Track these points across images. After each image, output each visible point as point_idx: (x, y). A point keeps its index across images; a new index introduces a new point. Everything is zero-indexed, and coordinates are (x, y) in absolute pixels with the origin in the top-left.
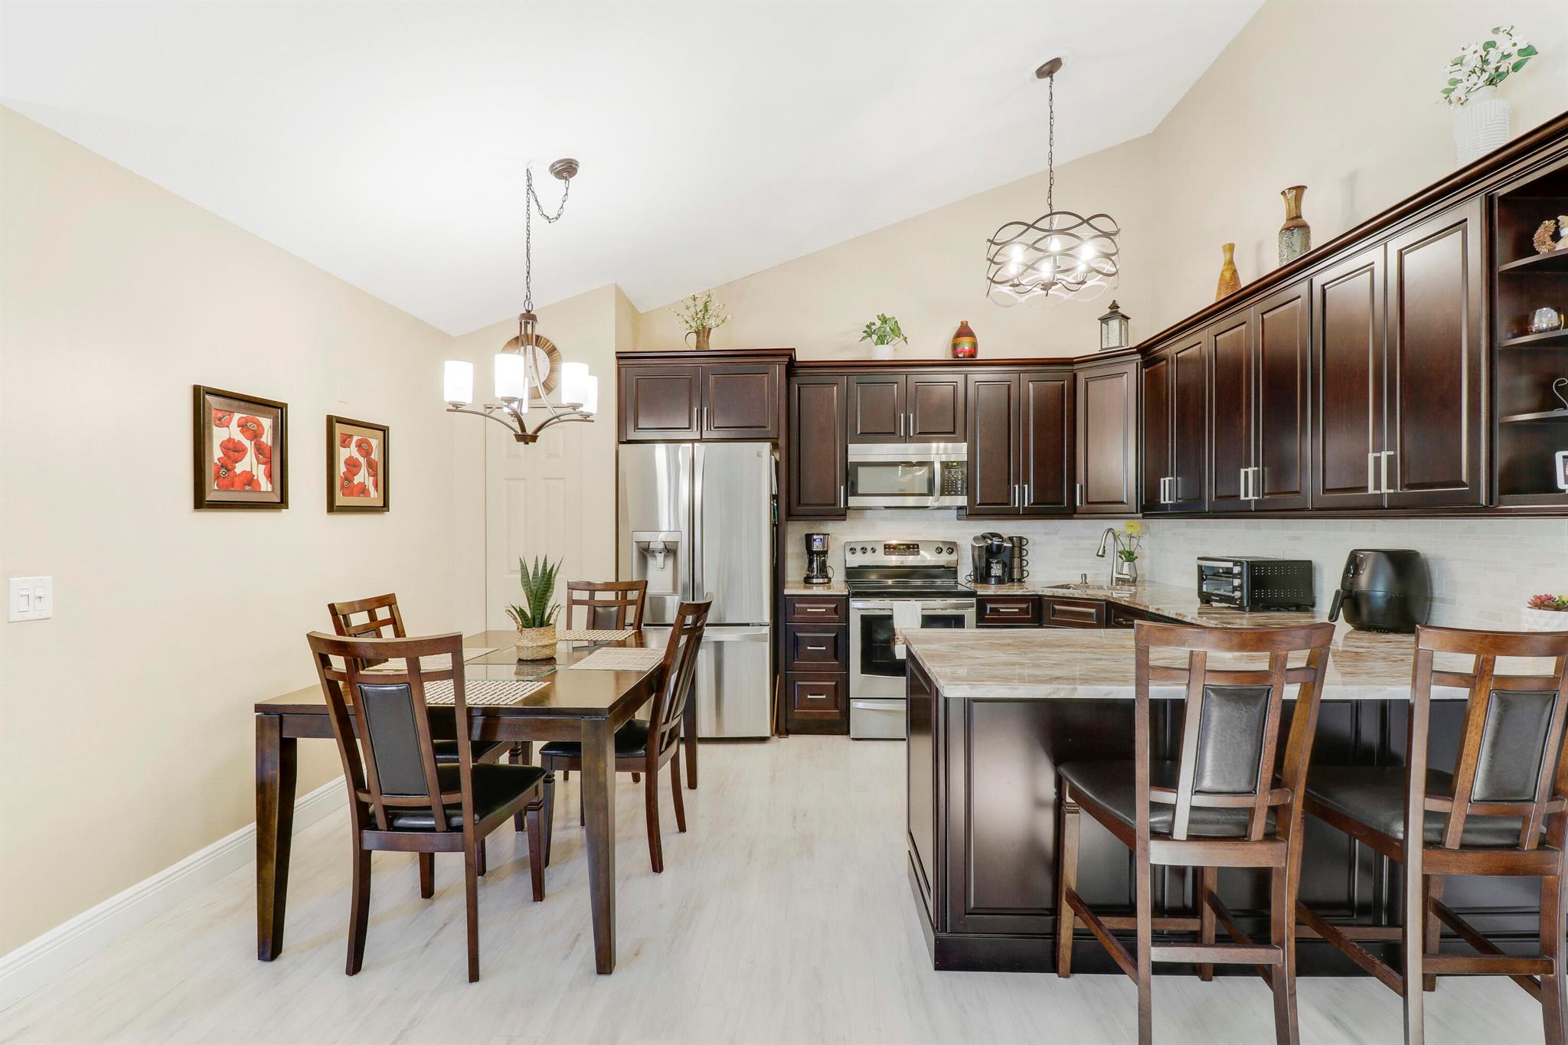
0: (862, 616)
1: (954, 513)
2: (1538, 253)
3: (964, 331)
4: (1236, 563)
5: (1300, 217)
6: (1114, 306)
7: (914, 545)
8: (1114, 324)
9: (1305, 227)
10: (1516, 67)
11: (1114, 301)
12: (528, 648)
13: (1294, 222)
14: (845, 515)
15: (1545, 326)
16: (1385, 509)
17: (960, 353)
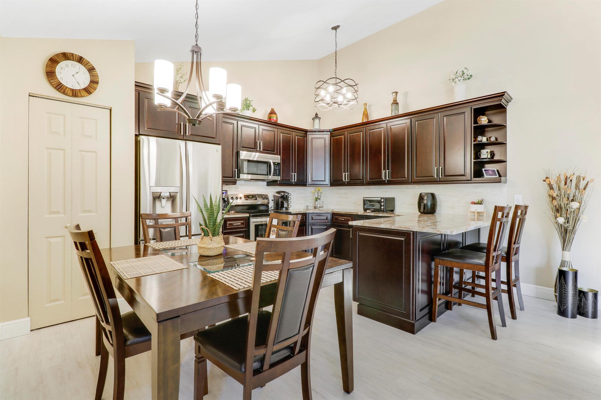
0: (255, 225)
1: (265, 183)
2: (478, 123)
3: (272, 112)
4: (381, 198)
5: (396, 101)
6: (316, 114)
7: (255, 196)
8: (317, 121)
9: (397, 104)
10: (469, 79)
11: (316, 113)
12: (217, 248)
13: (394, 102)
14: (236, 182)
15: (480, 140)
16: (438, 181)
17: (272, 120)
